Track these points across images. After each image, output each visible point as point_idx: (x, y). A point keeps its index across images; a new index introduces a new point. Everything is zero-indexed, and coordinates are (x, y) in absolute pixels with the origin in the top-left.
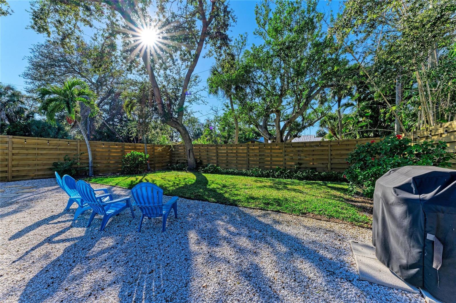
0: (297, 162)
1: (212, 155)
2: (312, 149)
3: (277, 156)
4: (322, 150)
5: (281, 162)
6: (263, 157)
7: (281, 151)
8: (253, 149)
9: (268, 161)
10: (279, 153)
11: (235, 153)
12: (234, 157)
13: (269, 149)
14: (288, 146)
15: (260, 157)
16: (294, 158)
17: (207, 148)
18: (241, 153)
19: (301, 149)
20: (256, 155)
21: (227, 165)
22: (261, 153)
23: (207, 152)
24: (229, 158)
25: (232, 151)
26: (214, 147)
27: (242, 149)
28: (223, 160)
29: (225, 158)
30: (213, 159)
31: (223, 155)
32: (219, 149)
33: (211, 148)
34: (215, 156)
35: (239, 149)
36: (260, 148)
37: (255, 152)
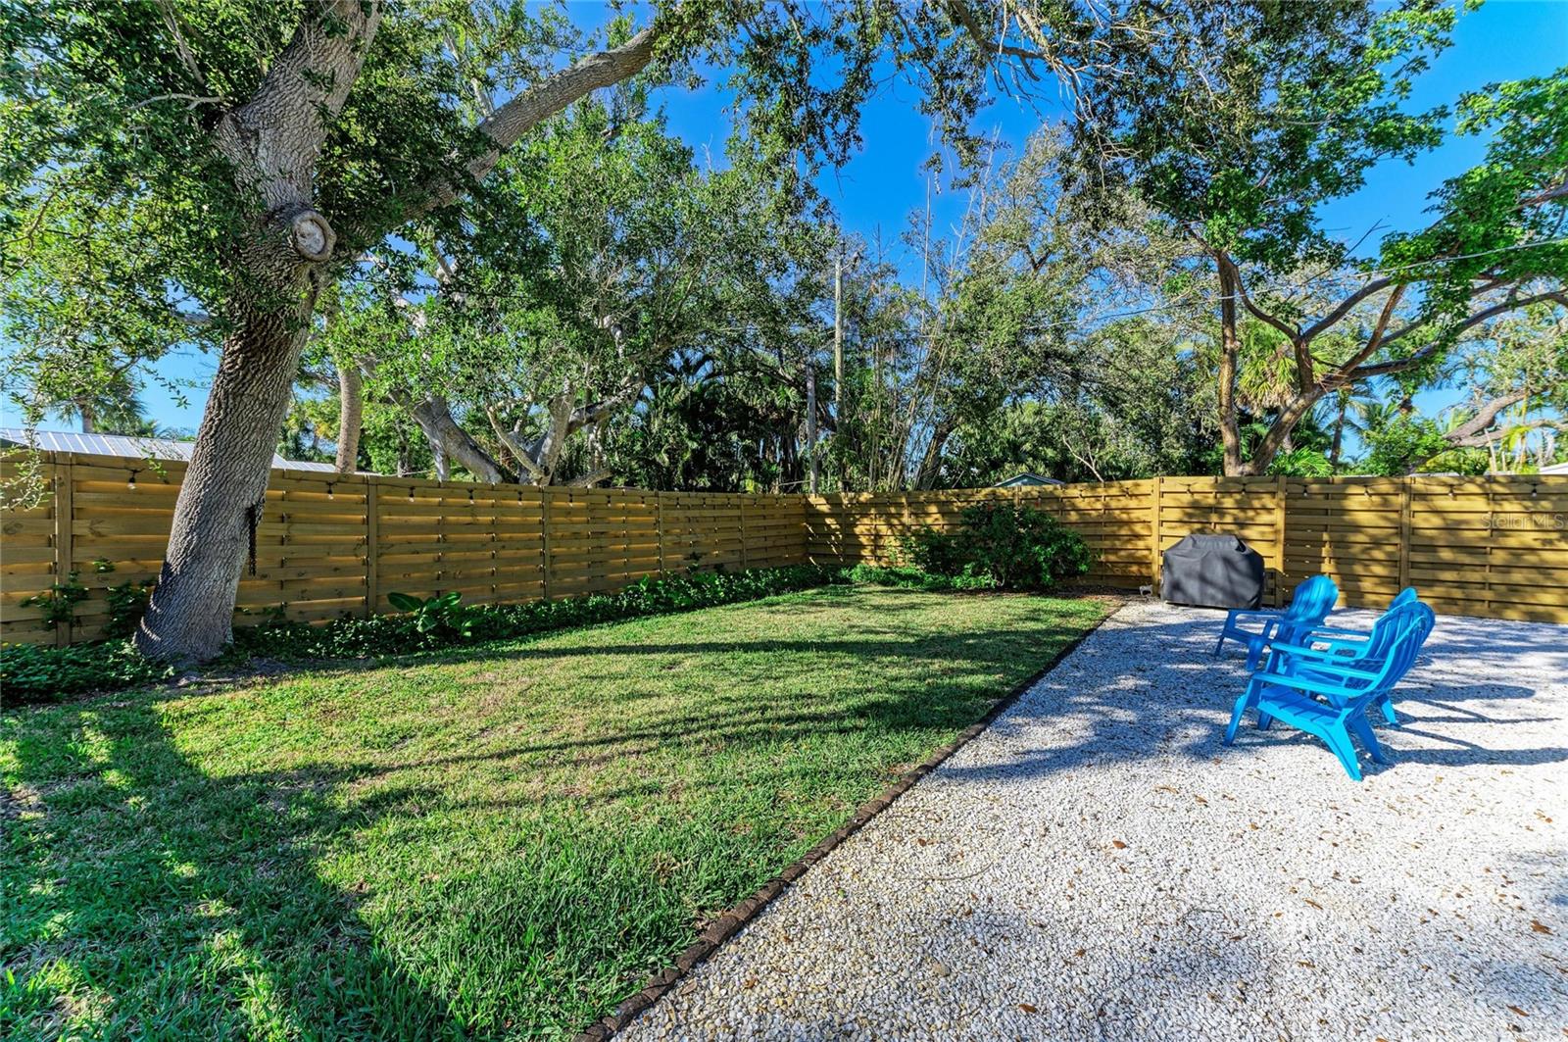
0: (690, 551)
1: (330, 545)
2: (717, 513)
3: (642, 535)
4: (731, 518)
5: (654, 555)
6: (603, 542)
8: (569, 512)
9: (617, 555)
10: (647, 525)
11: (488, 528)
12: (484, 545)
13: (622, 512)
14: (671, 502)
16: (683, 539)
18: (513, 528)
19: (696, 513)
20: (576, 535)
22: (599, 528)
23: (284, 526)
24: (453, 555)
25: (468, 519)
26: (356, 492)
27: (525, 511)
28: (417, 567)
29: (430, 557)
30: (336, 569)
31: (421, 542)
32: (387, 503)
33: (331, 497)
34: (355, 549)
35: (509, 507)
36: (591, 509)
37: (573, 523)
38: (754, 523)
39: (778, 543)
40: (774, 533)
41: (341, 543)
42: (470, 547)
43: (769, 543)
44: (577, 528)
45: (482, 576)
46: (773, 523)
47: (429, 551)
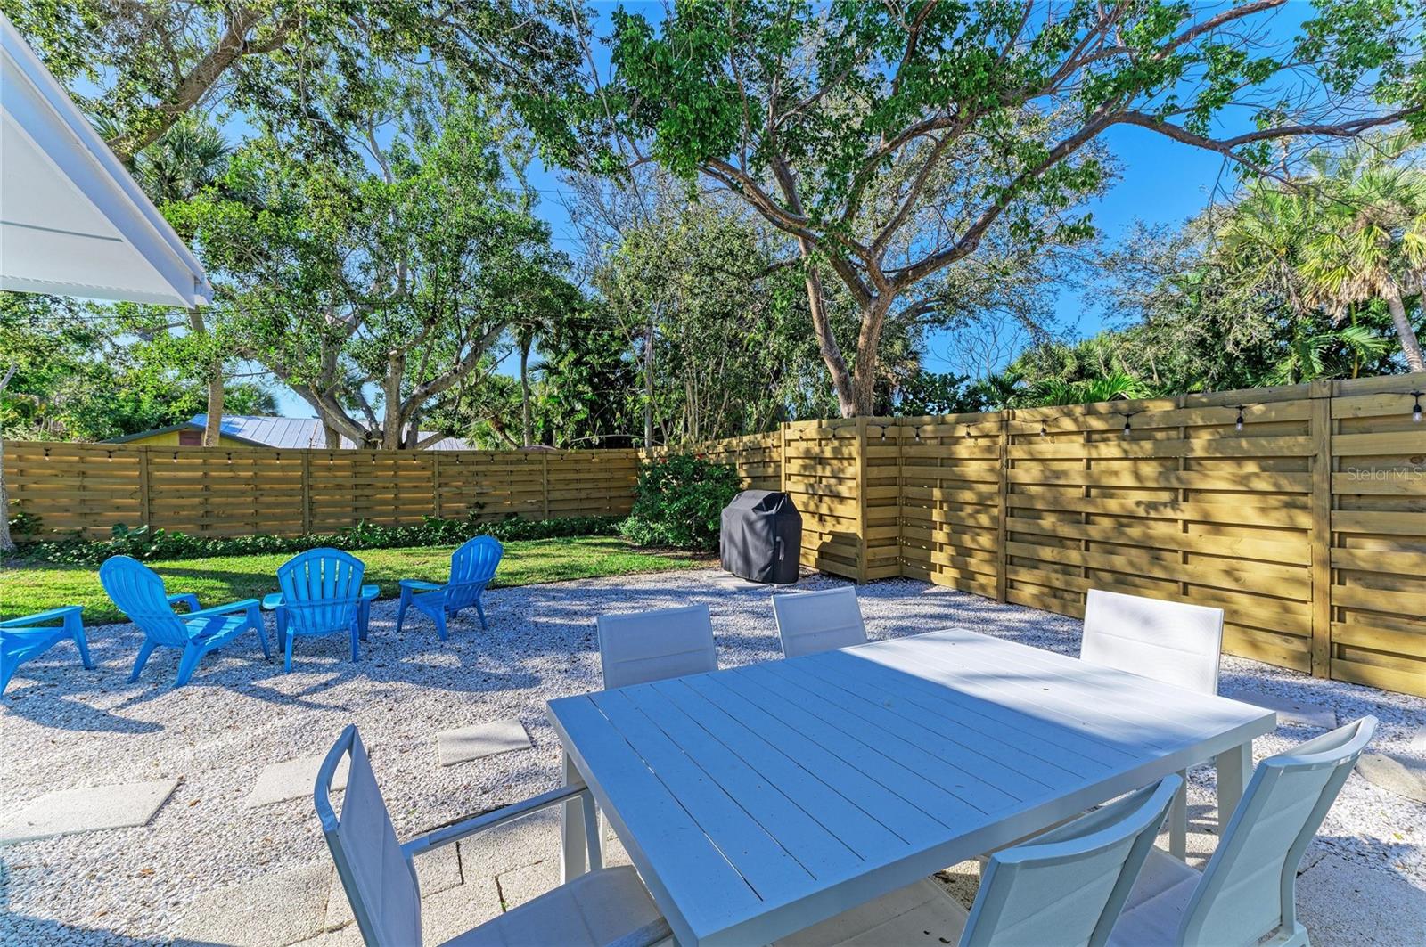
0: (474, 500)
1: (113, 491)
2: (509, 468)
3: (415, 487)
4: (531, 472)
5: (428, 503)
6: (367, 492)
7: (428, 473)
8: (329, 468)
9: (385, 503)
10: (419, 479)
11: (247, 481)
12: (243, 493)
13: (389, 468)
14: (450, 459)
15: (358, 492)
16: (465, 490)
17: (82, 460)
18: (273, 480)
19: (482, 468)
20: (340, 487)
21: (205, 527)
22: (361, 481)
23: (80, 479)
24: (217, 500)
25: (231, 474)
26: (131, 456)
27: (282, 468)
28: (183, 507)
29: (196, 500)
30: (118, 508)
31: (185, 490)
32: (158, 464)
33: (110, 460)
34: (132, 494)
35: (270, 465)
36: (355, 464)
37: (336, 477)
38: (562, 476)
39: (592, 496)
40: (590, 485)
41: (124, 490)
42: (228, 494)
43: (583, 495)
44: (339, 481)
45: (244, 515)
46: (590, 476)
47: (194, 496)
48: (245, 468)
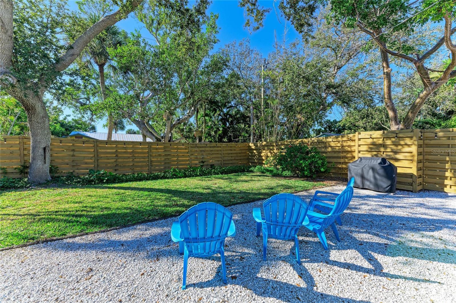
0: (201, 160)
1: (84, 157)
2: (211, 149)
3: (183, 155)
4: (218, 150)
5: (187, 161)
6: (169, 157)
7: (187, 151)
8: (157, 149)
9: (174, 161)
10: (185, 153)
11: (130, 153)
12: (129, 158)
13: (175, 149)
14: (194, 146)
15: (166, 157)
16: (198, 157)
17: (73, 145)
18: (139, 153)
19: (203, 149)
20: (160, 155)
21: (116, 170)
22: (167, 153)
23: (72, 152)
24: (120, 160)
25: (124, 151)
26: (91, 144)
27: (142, 148)
28: (109, 163)
29: (113, 160)
30: (86, 163)
31: (109, 157)
32: (100, 147)
33: (84, 145)
34: (91, 158)
35: (137, 147)
36: (165, 148)
37: (159, 152)
38: (227, 152)
39: (236, 158)
40: (235, 155)
41: (88, 156)
42: (124, 158)
43: (233, 158)
44: (160, 153)
45: (129, 166)
46: (235, 152)
47: (112, 159)
48: (130, 148)
